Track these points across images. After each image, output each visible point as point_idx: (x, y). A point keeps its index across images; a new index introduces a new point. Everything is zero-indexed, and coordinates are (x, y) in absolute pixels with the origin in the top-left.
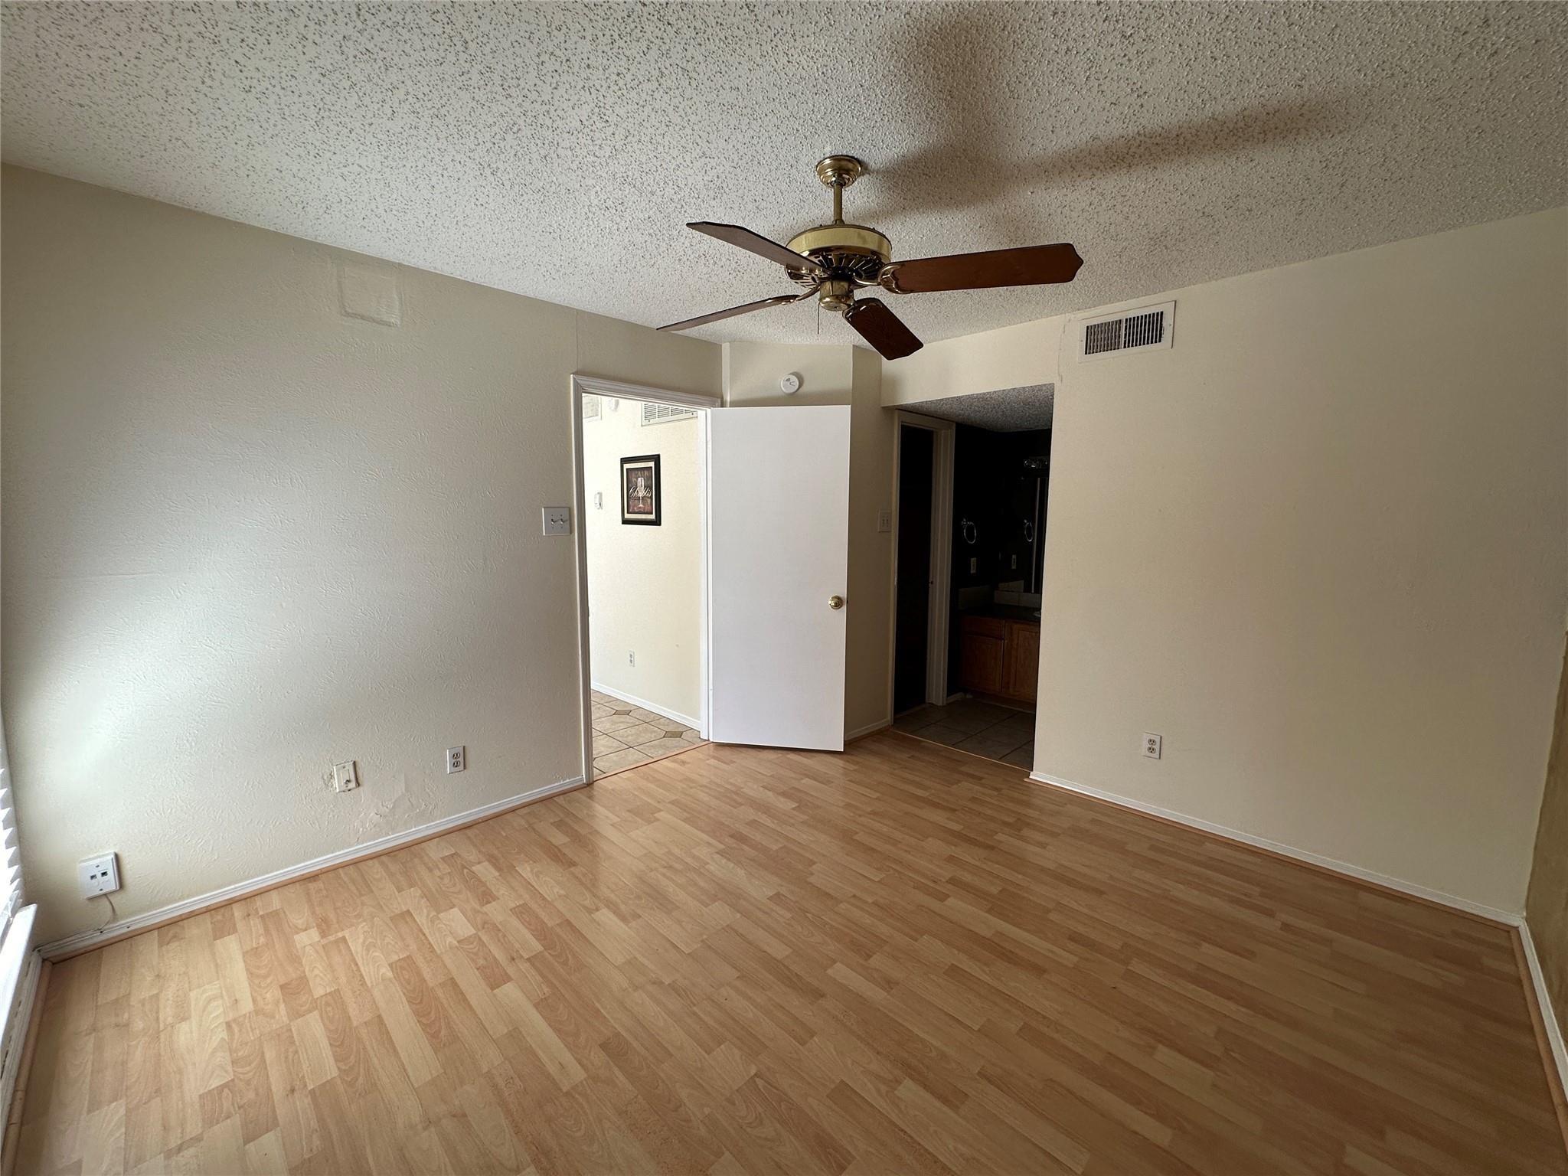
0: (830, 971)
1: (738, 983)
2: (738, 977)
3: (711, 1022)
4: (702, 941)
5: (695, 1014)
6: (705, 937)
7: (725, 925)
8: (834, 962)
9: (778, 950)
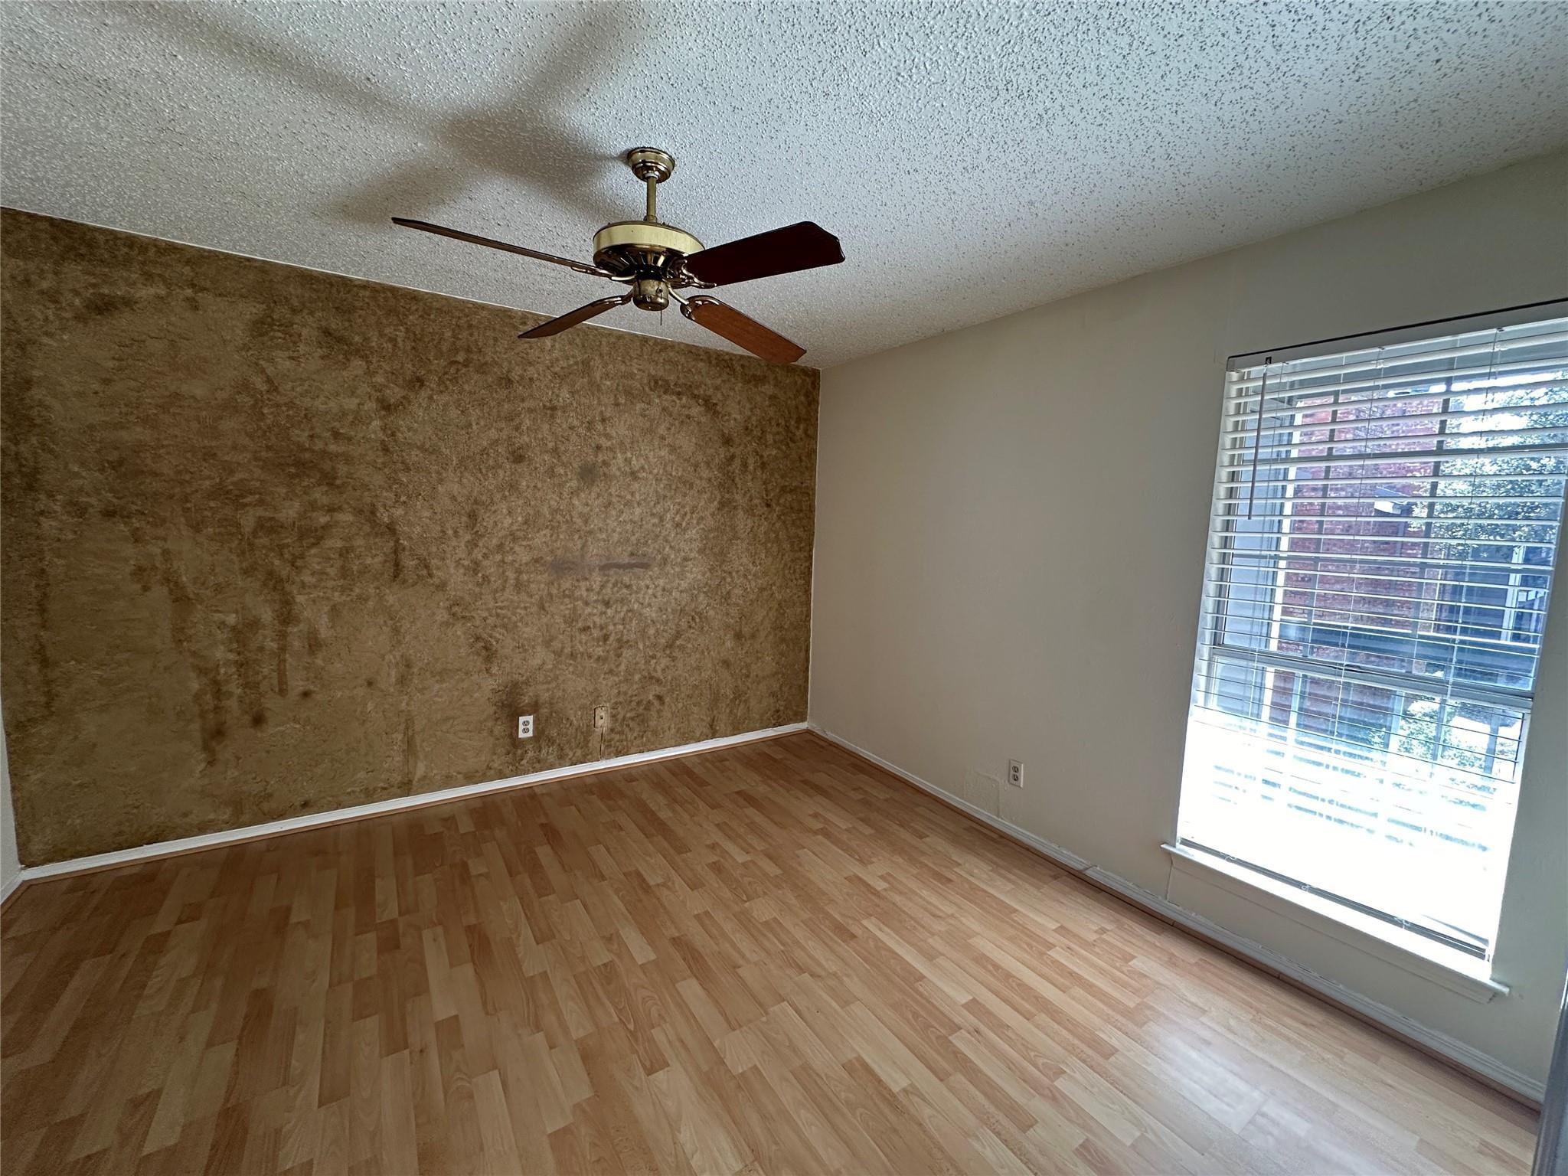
0: (653, 957)
1: (741, 962)
2: (739, 967)
3: (770, 936)
4: (767, 1013)
5: (783, 945)
6: (764, 1019)
7: (738, 1032)
8: (642, 966)
9: (691, 989)
